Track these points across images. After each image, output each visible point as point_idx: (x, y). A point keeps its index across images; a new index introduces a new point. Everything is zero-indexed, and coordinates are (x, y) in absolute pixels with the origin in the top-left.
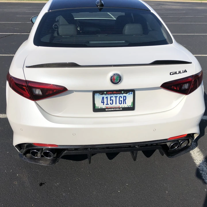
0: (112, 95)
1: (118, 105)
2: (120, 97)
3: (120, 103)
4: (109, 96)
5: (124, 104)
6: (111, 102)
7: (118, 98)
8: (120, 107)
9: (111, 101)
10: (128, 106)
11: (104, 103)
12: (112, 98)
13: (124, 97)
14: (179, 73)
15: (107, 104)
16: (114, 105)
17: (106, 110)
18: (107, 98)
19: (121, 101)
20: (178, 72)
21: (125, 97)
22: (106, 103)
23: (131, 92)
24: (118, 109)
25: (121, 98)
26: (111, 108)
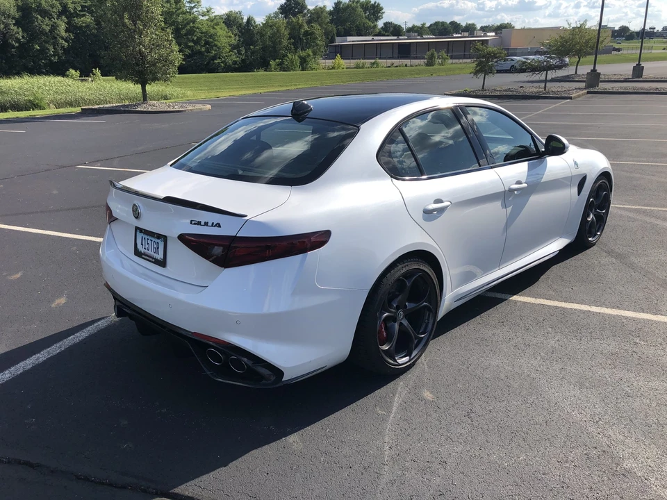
1: (152, 253)
3: (154, 251)
4: (146, 237)
5: (157, 253)
6: (148, 246)
7: (153, 243)
8: (154, 257)
10: (160, 258)
12: (148, 242)
13: (157, 243)
14: (204, 225)
16: (149, 252)
17: (143, 256)
18: (144, 239)
19: (155, 248)
20: (203, 223)
22: (144, 246)
23: (162, 239)
24: (152, 260)
26: (147, 256)
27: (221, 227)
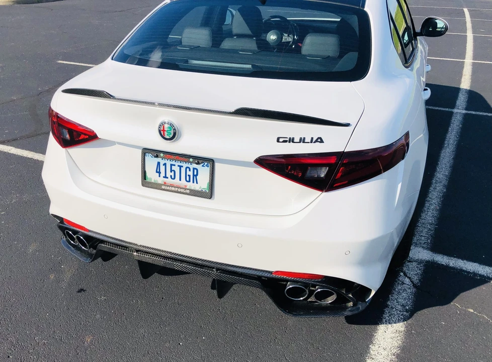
0: (173, 163)
1: (183, 183)
2: (188, 169)
3: (188, 180)
4: (169, 163)
5: (193, 182)
6: (172, 174)
7: (183, 170)
8: (188, 187)
9: (171, 172)
10: (200, 188)
11: (160, 173)
12: (173, 168)
13: (194, 169)
14: (300, 142)
15: (165, 177)
16: (176, 181)
17: (163, 187)
18: (165, 164)
19: (189, 176)
20: (297, 140)
21: (195, 171)
22: (163, 174)
23: (206, 163)
24: (182, 190)
25: (190, 170)
26: (172, 186)
27: (323, 142)
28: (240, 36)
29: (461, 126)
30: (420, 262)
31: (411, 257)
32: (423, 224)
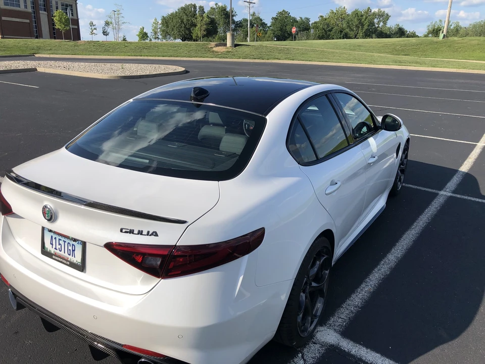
0: (60, 238)
1: (66, 255)
6: (60, 247)
7: (66, 244)
8: (69, 259)
9: (59, 245)
11: (52, 244)
14: (138, 234)
16: (62, 253)
17: (54, 257)
18: (55, 238)
20: (136, 232)
22: (54, 246)
23: (80, 243)
24: (65, 262)
25: (70, 246)
26: (59, 257)
27: (158, 236)
28: (215, 125)
29: (439, 208)
30: (323, 345)
31: (318, 338)
32: (349, 305)
